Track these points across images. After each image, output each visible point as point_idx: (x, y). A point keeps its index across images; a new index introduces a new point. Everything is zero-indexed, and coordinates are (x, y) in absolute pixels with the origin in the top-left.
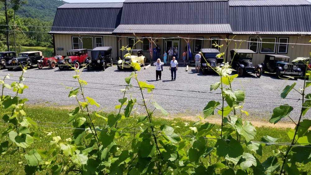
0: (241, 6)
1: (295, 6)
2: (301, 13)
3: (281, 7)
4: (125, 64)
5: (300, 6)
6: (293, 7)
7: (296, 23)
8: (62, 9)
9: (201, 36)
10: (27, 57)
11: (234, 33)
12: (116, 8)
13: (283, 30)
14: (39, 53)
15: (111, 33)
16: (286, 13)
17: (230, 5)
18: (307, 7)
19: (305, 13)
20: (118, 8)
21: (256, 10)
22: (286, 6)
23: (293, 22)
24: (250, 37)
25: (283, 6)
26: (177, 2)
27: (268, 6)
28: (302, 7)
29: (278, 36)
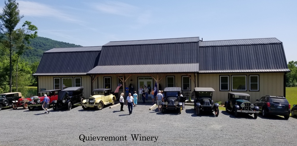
0: (211, 47)
1: (264, 44)
2: (270, 51)
3: (250, 46)
4: (90, 103)
5: (269, 44)
6: (263, 46)
7: (265, 61)
8: (48, 53)
9: (173, 75)
10: (4, 98)
11: (199, 72)
12: (95, 51)
13: (253, 68)
14: (18, 94)
15: (85, 74)
16: (255, 52)
17: (201, 46)
18: (276, 45)
19: (275, 51)
20: (97, 51)
21: (226, 50)
22: (255, 45)
23: (263, 60)
24: (220, 76)
25: (253, 45)
26: (151, 45)
27: (237, 46)
28: (271, 45)
29: (248, 74)
